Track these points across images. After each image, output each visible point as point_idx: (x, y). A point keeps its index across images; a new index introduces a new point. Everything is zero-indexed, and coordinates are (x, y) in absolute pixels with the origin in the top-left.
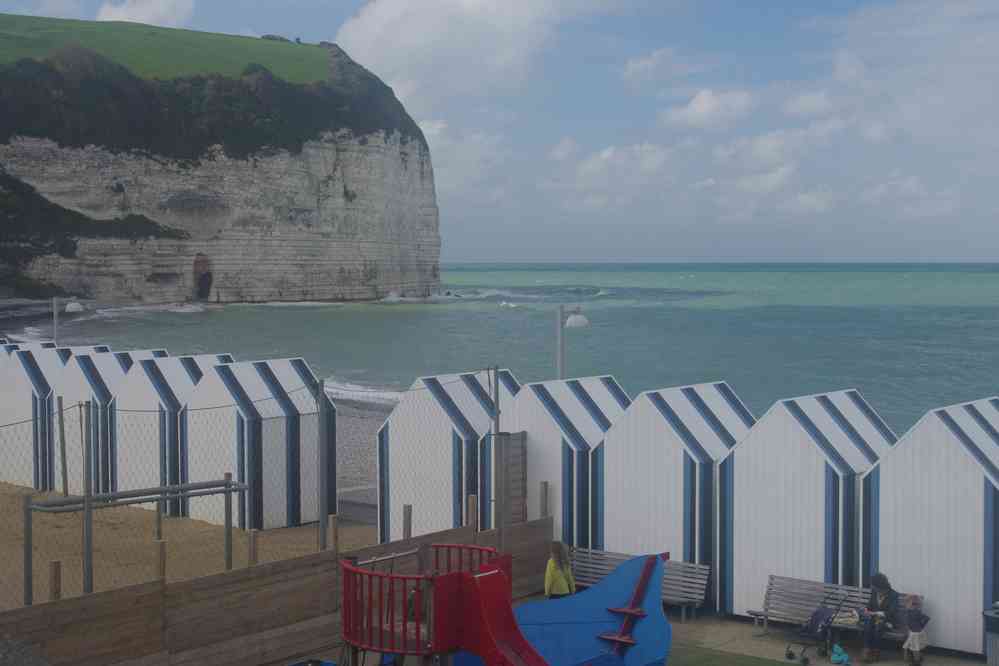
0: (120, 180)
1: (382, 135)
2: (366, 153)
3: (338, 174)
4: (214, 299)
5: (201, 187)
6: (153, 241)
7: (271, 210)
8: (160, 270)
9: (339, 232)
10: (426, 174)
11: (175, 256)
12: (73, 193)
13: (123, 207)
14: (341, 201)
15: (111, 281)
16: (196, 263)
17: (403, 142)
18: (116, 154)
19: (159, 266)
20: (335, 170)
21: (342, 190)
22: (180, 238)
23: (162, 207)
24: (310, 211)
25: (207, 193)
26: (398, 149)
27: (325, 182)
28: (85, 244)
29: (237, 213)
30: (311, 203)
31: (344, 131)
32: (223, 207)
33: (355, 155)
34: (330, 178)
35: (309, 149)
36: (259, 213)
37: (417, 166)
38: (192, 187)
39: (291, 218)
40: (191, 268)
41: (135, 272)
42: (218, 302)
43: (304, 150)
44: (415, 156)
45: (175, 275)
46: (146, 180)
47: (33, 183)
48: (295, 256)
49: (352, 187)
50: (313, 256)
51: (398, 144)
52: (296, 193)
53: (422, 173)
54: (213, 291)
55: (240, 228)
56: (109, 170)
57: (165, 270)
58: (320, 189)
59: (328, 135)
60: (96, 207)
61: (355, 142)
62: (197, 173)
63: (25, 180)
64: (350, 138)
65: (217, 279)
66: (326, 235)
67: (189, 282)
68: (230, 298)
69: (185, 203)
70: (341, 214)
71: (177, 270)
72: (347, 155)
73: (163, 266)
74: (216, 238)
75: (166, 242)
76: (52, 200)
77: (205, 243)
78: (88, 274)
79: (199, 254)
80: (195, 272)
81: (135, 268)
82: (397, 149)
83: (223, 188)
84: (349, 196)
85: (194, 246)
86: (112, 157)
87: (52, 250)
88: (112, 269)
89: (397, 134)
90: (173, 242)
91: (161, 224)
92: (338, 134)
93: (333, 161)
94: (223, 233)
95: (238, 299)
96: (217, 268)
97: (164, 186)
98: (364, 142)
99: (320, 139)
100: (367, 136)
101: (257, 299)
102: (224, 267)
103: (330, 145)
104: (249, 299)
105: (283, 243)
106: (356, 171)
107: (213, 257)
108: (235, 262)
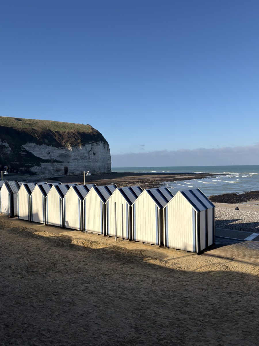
0: (49, 151)
1: (100, 142)
2: (97, 145)
3: (92, 150)
4: (68, 175)
5: (65, 153)
6: (56, 164)
7: (79, 157)
8: (57, 169)
9: (92, 161)
10: (108, 150)
11: (61, 166)
12: (40, 154)
13: (50, 157)
14: (93, 155)
15: (48, 171)
16: (65, 168)
17: (104, 144)
18: (48, 146)
20: (91, 149)
21: (93, 153)
22: (61, 163)
23: (58, 157)
24: (87, 157)
27: (90, 152)
28: (42, 164)
29: (73, 158)
30: (87, 155)
31: (93, 141)
32: (70, 156)
33: (95, 146)
34: (90, 151)
35: (87, 145)
36: (77, 158)
37: (107, 148)
38: (64, 153)
39: (83, 159)
40: (64, 169)
41: (53, 169)
42: (69, 175)
43: (86, 145)
44: (106, 146)
45: (61, 170)
46: (55, 151)
47: (32, 152)
49: (95, 152)
52: (84, 154)
54: (68, 173)
55: (73, 160)
56: (47, 150)
57: (59, 169)
58: (89, 153)
59: (90, 142)
60: (44, 157)
61: (95, 144)
62: (65, 150)
63: (30, 152)
65: (69, 171)
66: (90, 162)
67: (63, 171)
68: (72, 174)
69: (62, 156)
70: (93, 158)
71: (60, 169)
72: (94, 146)
74: (68, 163)
75: (59, 164)
76: (36, 155)
78: (43, 170)
79: (65, 166)
80: (65, 169)
81: (52, 169)
82: (103, 145)
83: (70, 153)
84: (94, 154)
85: (65, 164)
86: (47, 147)
87: (36, 165)
88: (48, 169)
89: (103, 142)
90: (60, 163)
91: (57, 160)
92: (92, 142)
93: (91, 147)
94: (70, 162)
95: (73, 174)
96: (69, 168)
97: (58, 152)
98: (97, 144)
99: (88, 143)
100: (97, 142)
101: (77, 174)
102: (70, 168)
103: (90, 144)
104: (75, 174)
105: (82, 163)
106: (95, 149)
107: (68, 166)
108: (73, 167)
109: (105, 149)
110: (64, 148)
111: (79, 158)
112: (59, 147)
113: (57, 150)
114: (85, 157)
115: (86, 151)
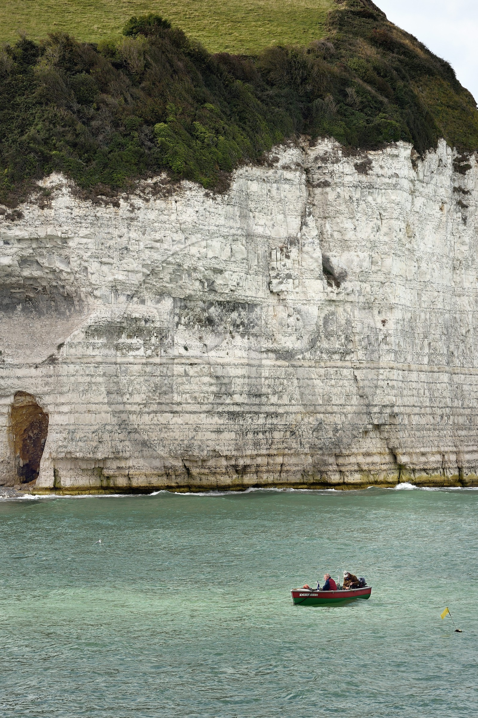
1: (405, 151)
2: (370, 189)
3: (310, 232)
4: (48, 481)
5: (24, 261)
7: (168, 304)
9: (313, 347)
14: (316, 287)
16: (15, 410)
20: (304, 224)
21: (318, 265)
24: (249, 306)
25: (37, 273)
27: (283, 250)
29: (96, 311)
30: (253, 287)
32: (68, 298)
33: (345, 193)
34: (293, 240)
36: (140, 311)
39: (210, 321)
42: (56, 488)
48: (219, 395)
49: (340, 259)
52: (221, 272)
54: (46, 465)
55: (103, 340)
58: (273, 262)
59: (290, 155)
61: (344, 172)
64: (337, 161)
66: (285, 354)
68: (83, 481)
70: (317, 313)
72: (331, 195)
74: (53, 361)
77: (33, 371)
79: (19, 394)
80: (13, 429)
82: (444, 181)
83: (67, 260)
84: (333, 276)
85: (10, 377)
92: (314, 151)
93: (300, 206)
96: (52, 419)
98: (365, 167)
100: (370, 155)
101: (137, 481)
102: (70, 418)
103: (295, 175)
104: (122, 482)
105: (192, 371)
106: (349, 225)
107: (47, 399)
108: (93, 407)
109: (465, 220)
110: (11, 217)
114: (236, 305)
115: (241, 249)
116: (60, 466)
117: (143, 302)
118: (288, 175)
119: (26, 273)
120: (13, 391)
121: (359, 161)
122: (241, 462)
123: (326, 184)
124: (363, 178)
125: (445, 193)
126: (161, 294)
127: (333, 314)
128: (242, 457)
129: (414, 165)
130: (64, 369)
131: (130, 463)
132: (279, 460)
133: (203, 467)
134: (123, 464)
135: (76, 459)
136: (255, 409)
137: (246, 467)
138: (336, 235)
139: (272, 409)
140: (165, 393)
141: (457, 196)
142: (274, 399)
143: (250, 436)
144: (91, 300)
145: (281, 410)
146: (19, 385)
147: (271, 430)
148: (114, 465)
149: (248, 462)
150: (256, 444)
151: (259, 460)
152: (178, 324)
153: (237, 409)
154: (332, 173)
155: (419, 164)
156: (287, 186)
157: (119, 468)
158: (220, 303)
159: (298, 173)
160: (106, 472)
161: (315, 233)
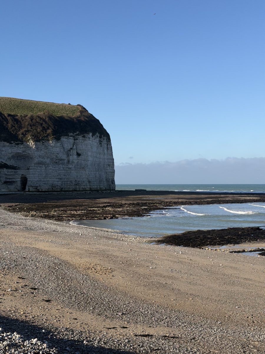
1: (91, 134)
2: (85, 140)
4: (27, 190)
5: (23, 151)
6: (5, 170)
7: (49, 159)
9: (75, 167)
10: (109, 148)
11: (14, 175)
14: (75, 157)
16: (21, 178)
17: (100, 137)
19: (8, 179)
20: (73, 146)
21: (76, 153)
22: (16, 169)
23: (9, 158)
24: (64, 160)
25: (26, 154)
26: (98, 139)
27: (70, 150)
29: (36, 160)
30: (64, 157)
31: (78, 132)
32: (31, 158)
33: (81, 141)
35: (64, 139)
36: (44, 161)
37: (106, 146)
38: (20, 152)
39: (56, 163)
40: (19, 179)
42: (29, 191)
43: (62, 139)
44: (105, 142)
45: (14, 182)
46: (4, 149)
48: (58, 175)
49: (79, 152)
50: (65, 176)
51: (98, 138)
52: (58, 154)
53: (107, 148)
54: (27, 187)
55: (37, 166)
58: (68, 153)
59: (71, 134)
61: (80, 137)
62: (22, 146)
64: (79, 135)
65: (29, 183)
66: (70, 168)
67: (19, 184)
68: (34, 190)
69: (18, 157)
70: (76, 161)
71: (14, 180)
72: (78, 141)
73: (9, 179)
74: (28, 169)
75: (10, 170)
77: (25, 171)
79: (22, 175)
80: (21, 181)
83: (31, 152)
84: (78, 155)
85: (21, 172)
89: (98, 134)
90: (13, 170)
91: (9, 164)
92: (75, 134)
93: (72, 143)
94: (31, 167)
95: (36, 190)
96: (28, 179)
97: (10, 151)
98: (84, 137)
99: (68, 136)
100: (85, 134)
101: (43, 190)
102: (31, 179)
103: (72, 138)
104: (40, 190)
105: (53, 171)
106: (81, 146)
107: (27, 176)
108: (35, 177)
109: (101, 146)
110: (21, 144)
111: (48, 161)
112: (12, 142)
113: (8, 146)
114: (61, 160)
115: (62, 150)
116: (29, 187)
117: (45, 159)
118: (70, 137)
119: (24, 154)
120: (21, 174)
121: (83, 135)
122: (62, 187)
123: (77, 139)
124: (83, 138)
125: (98, 141)
126: (48, 158)
127: (78, 162)
128: (62, 186)
129: (92, 137)
130: (30, 171)
131: (42, 187)
132: (69, 187)
133: (55, 188)
134: (41, 187)
135: (32, 186)
136: (64, 178)
137: (63, 188)
138: (79, 148)
139: (67, 178)
140: (48, 175)
141: (100, 142)
142: (68, 176)
143: (63, 182)
144: (35, 159)
145: (69, 178)
146: (22, 173)
147: (67, 182)
148: (39, 187)
149: (63, 187)
150: (65, 184)
151: (65, 187)
152: (51, 163)
153: (61, 178)
154: (78, 137)
155: (93, 136)
156: (70, 140)
157: (40, 188)
158: (58, 159)
159: (72, 137)
160: (38, 189)
161: (75, 147)
